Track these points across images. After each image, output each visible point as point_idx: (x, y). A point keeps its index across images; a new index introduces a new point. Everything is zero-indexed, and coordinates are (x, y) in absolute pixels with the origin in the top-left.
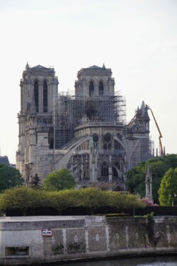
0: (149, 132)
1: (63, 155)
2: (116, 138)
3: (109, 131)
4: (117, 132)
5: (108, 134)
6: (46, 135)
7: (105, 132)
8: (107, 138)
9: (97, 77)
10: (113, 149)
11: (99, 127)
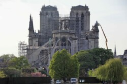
0: (98, 38)
1: (36, 50)
2: (68, 39)
3: (65, 36)
4: (70, 36)
5: (64, 37)
6: (37, 39)
7: (62, 36)
8: (64, 39)
9: (80, 11)
10: (67, 46)
11: (59, 33)
